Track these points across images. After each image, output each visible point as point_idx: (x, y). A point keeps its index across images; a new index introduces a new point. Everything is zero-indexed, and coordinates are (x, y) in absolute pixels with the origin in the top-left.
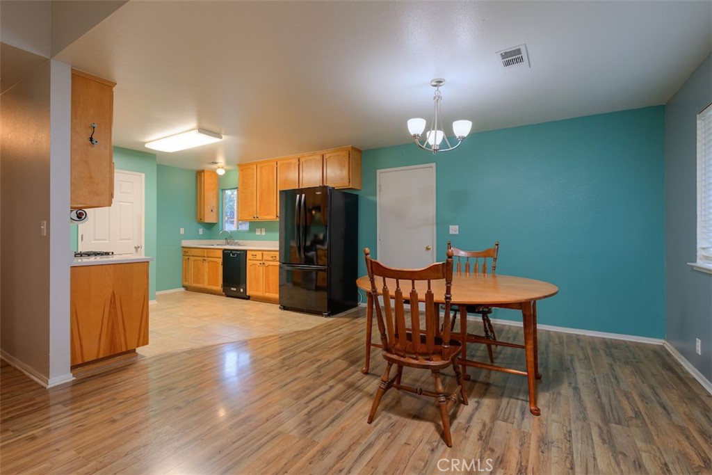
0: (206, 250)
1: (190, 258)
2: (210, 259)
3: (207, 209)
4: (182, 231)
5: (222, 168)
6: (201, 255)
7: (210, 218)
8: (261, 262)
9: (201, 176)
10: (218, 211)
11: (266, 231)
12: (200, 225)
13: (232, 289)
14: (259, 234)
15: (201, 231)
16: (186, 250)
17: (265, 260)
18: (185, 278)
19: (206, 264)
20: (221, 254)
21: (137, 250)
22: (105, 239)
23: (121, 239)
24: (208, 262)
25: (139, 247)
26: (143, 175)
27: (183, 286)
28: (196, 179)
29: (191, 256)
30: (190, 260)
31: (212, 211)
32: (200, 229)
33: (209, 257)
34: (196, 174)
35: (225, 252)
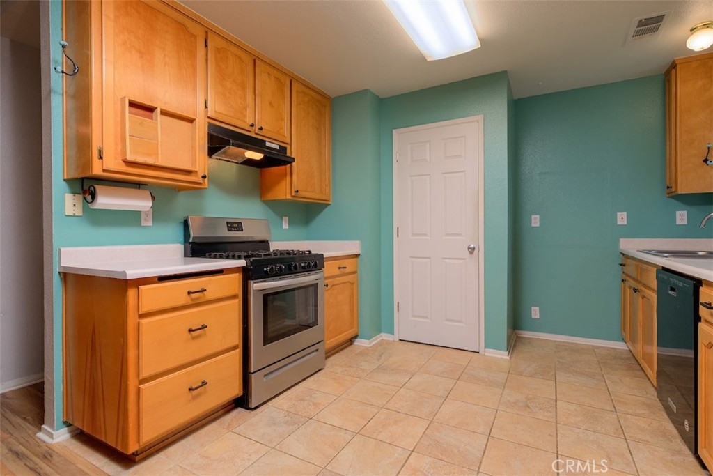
0: (640, 266)
1: (626, 278)
2: (644, 289)
4: (622, 218)
5: (707, 26)
6: (635, 276)
7: (697, 182)
12: (677, 203)
15: (681, 217)
18: (624, 323)
20: (653, 281)
21: (471, 253)
22: (426, 235)
23: (447, 235)
24: (643, 298)
25: (474, 249)
26: (480, 117)
27: (623, 339)
28: (665, 95)
29: (627, 275)
30: (627, 284)
31: (705, 161)
32: (679, 213)
33: (643, 285)
34: (664, 81)
35: (660, 275)
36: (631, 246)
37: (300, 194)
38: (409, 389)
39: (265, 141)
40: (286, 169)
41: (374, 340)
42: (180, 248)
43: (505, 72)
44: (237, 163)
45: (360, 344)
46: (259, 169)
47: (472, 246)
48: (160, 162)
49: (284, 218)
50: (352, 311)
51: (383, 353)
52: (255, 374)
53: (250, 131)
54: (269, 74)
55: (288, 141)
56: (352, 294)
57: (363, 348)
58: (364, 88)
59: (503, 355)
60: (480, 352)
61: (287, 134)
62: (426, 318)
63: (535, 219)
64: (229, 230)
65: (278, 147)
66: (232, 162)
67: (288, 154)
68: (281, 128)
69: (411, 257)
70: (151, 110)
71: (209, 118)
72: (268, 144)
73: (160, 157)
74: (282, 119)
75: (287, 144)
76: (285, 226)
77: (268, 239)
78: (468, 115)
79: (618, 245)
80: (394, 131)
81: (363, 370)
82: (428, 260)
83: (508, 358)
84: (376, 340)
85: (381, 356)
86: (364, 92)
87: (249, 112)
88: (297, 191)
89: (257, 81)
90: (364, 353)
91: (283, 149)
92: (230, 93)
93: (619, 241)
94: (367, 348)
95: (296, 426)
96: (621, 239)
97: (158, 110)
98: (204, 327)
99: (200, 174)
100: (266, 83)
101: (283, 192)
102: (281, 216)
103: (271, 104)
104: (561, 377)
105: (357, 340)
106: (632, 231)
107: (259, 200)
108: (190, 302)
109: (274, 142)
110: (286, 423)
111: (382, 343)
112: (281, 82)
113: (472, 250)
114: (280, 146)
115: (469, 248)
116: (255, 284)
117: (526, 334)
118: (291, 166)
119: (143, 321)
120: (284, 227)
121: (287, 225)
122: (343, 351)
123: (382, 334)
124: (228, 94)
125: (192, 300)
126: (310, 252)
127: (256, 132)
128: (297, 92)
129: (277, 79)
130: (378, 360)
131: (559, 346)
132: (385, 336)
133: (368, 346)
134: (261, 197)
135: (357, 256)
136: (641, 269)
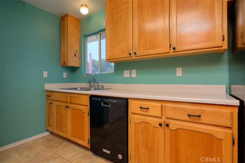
0: (69, 95)
1: (53, 102)
2: (74, 106)
3: (71, 53)
4: (45, 74)
5: (86, 6)
7: (73, 62)
8: (162, 121)
9: (64, 20)
10: (81, 56)
11: (137, 73)
12: (63, 69)
14: (129, 76)
15: (65, 75)
16: (49, 94)
18: (49, 124)
19: (69, 111)
24: (73, 110)
27: (47, 130)
29: (53, 100)
30: (53, 104)
31: (75, 55)
32: (64, 73)
33: (71, 103)
34: (60, 20)
35: (93, 99)
93: (44, 85)
106: (50, 80)
136: (70, 96)
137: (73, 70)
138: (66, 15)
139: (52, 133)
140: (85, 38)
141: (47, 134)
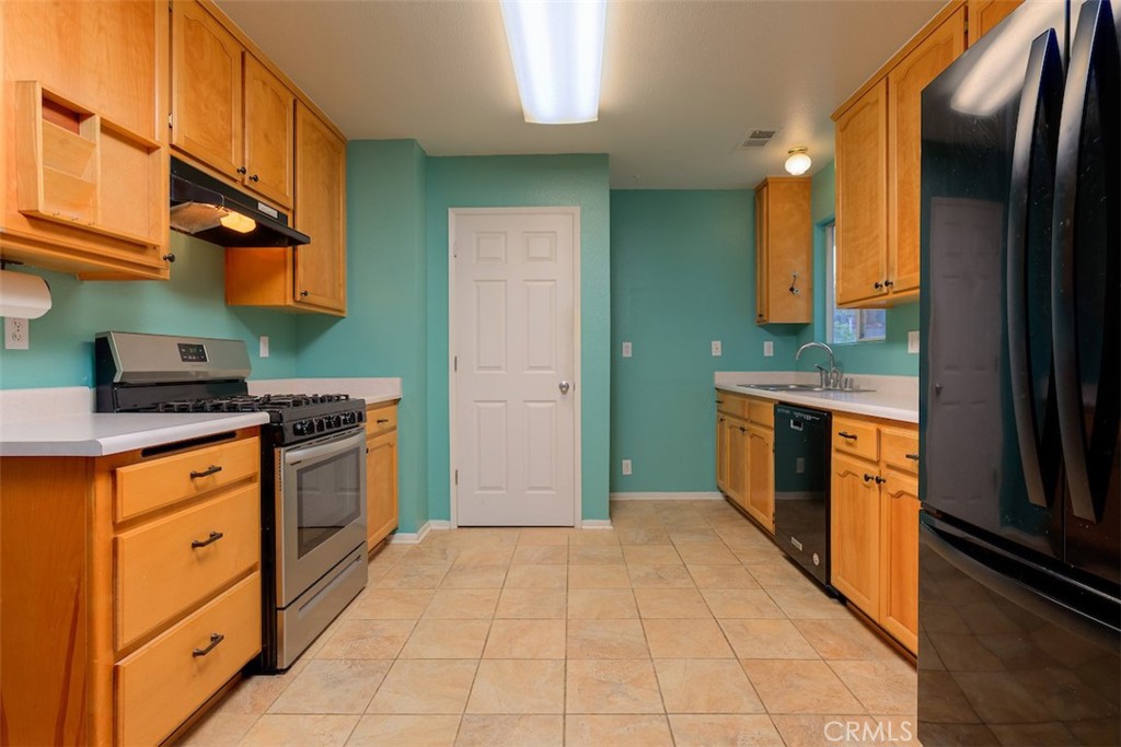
0: (747, 401)
2: (754, 427)
3: (777, 285)
4: (716, 348)
5: (803, 151)
6: (739, 413)
7: (785, 311)
8: (873, 471)
10: (811, 290)
12: (763, 332)
13: (794, 541)
15: (768, 348)
16: (721, 397)
17: (890, 467)
18: (720, 473)
19: (747, 441)
20: (769, 418)
21: (564, 393)
22: (498, 368)
23: (531, 368)
24: (751, 437)
25: (567, 387)
26: (577, 210)
27: (718, 487)
28: (755, 211)
29: (726, 413)
30: (726, 423)
31: (792, 290)
32: (766, 344)
33: (752, 422)
34: (755, 198)
35: (779, 410)
36: (728, 379)
37: (311, 298)
38: (514, 588)
39: (257, 202)
40: (285, 256)
41: (423, 532)
42: (86, 394)
43: (605, 156)
44: (186, 233)
45: (404, 542)
46: (223, 249)
47: (564, 383)
48: (101, 224)
49: (262, 338)
50: (391, 490)
51: (445, 550)
52: (288, 609)
53: (235, 180)
54: (264, 84)
55: (291, 206)
56: (392, 463)
57: (409, 547)
58: (410, 137)
59: (604, 525)
60: (578, 526)
61: (289, 193)
62: (500, 488)
63: (627, 347)
64: (184, 360)
65: (275, 214)
66: (179, 231)
67: (290, 225)
68: (281, 182)
69: (476, 401)
70: (77, 116)
71: (173, 147)
72: (261, 207)
73: (99, 213)
74: (284, 167)
75: (288, 209)
76: (264, 352)
77: (244, 375)
78: (559, 204)
79: (713, 380)
80: (450, 209)
81: (432, 577)
82: (501, 404)
83: (611, 527)
84: (424, 532)
85: (445, 553)
86: (408, 143)
87: (235, 144)
88: (306, 294)
89: (247, 93)
90: (416, 553)
91: (282, 218)
92: (206, 106)
93: (713, 375)
94: (417, 546)
95: (379, 676)
96: (717, 373)
97: (97, 120)
98: (215, 537)
99: (164, 252)
100: (259, 96)
101: (278, 294)
102: (258, 334)
103: (266, 136)
104: (676, 539)
105: (397, 535)
106: (727, 363)
107: (221, 305)
108: (194, 493)
109: (269, 203)
110: (359, 674)
111: (433, 535)
112: (280, 101)
113: (564, 389)
114: (279, 212)
115: (561, 386)
116: (288, 454)
117: (622, 496)
118: (294, 250)
119: (124, 536)
120: (261, 355)
121: (267, 350)
122: (381, 555)
123: (431, 521)
124: (203, 108)
125: (197, 488)
126: (347, 396)
127: (246, 183)
128: (304, 121)
129: (276, 95)
130: (445, 559)
131: (659, 506)
132: (435, 525)
133: (417, 542)
134: (226, 300)
135: (396, 401)
136: (749, 404)
137: (795, 331)
138: (765, 183)
139: (728, 498)
140: (824, 231)
141: (718, 496)
